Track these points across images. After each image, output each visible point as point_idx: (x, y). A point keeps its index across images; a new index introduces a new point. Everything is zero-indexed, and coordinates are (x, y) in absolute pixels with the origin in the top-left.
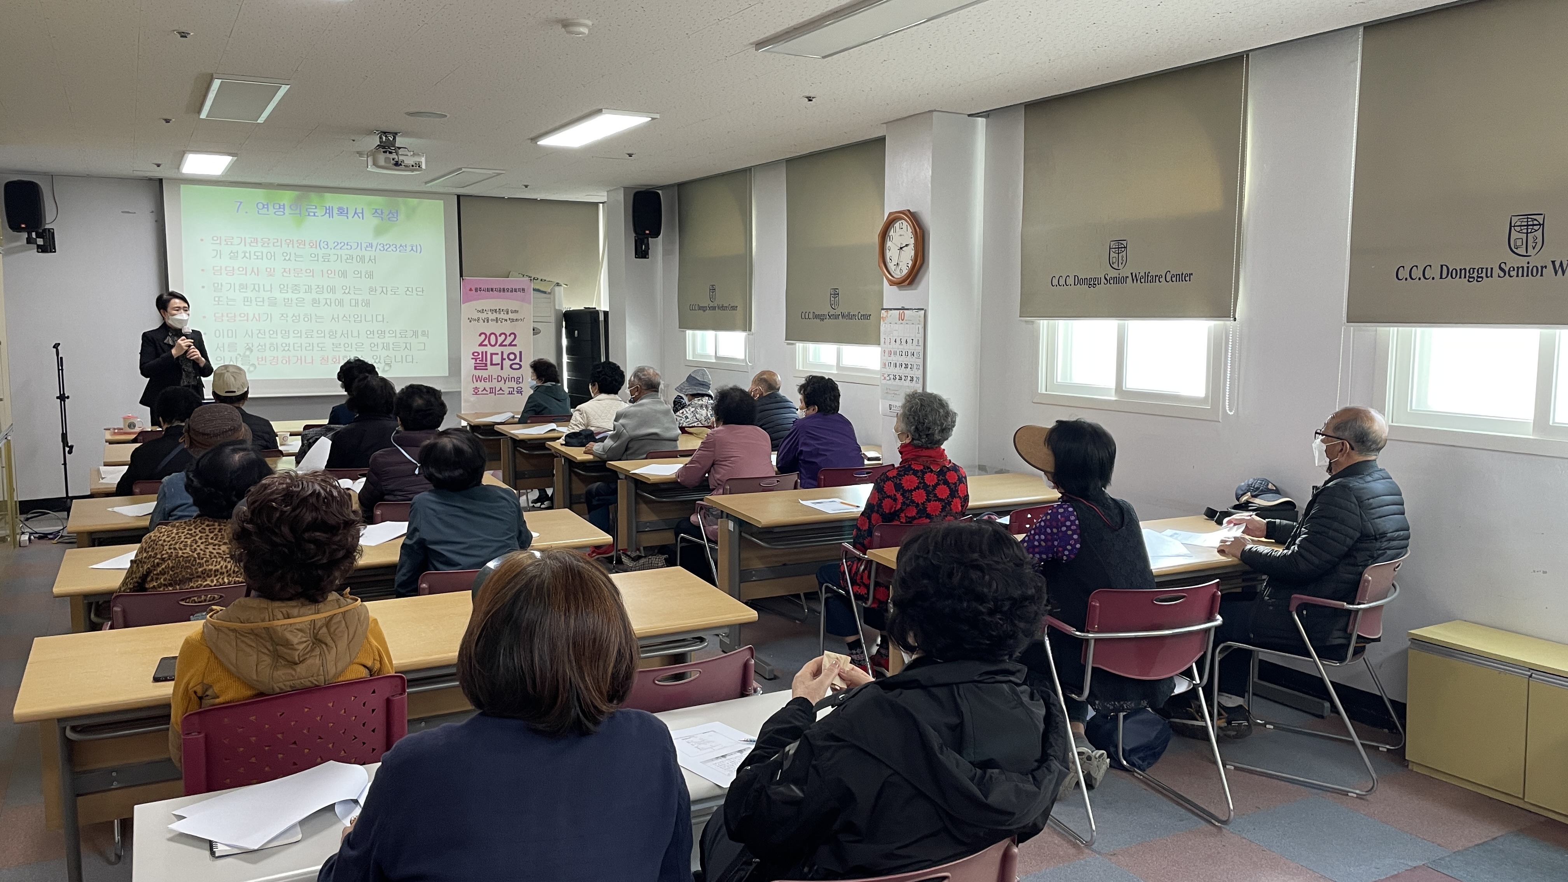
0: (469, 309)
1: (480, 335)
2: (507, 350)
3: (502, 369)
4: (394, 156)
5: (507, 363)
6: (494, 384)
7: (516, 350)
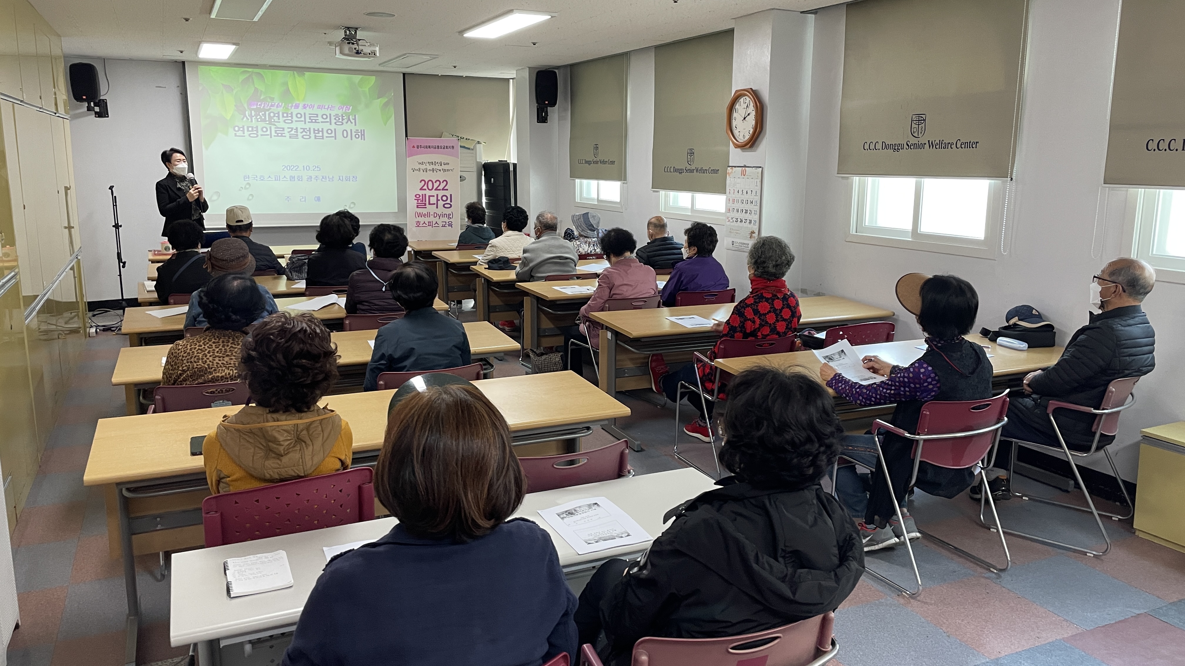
0: (412, 162)
1: (421, 182)
2: (441, 193)
3: (437, 207)
4: (355, 46)
5: (441, 203)
6: (431, 219)
7: (447, 193)
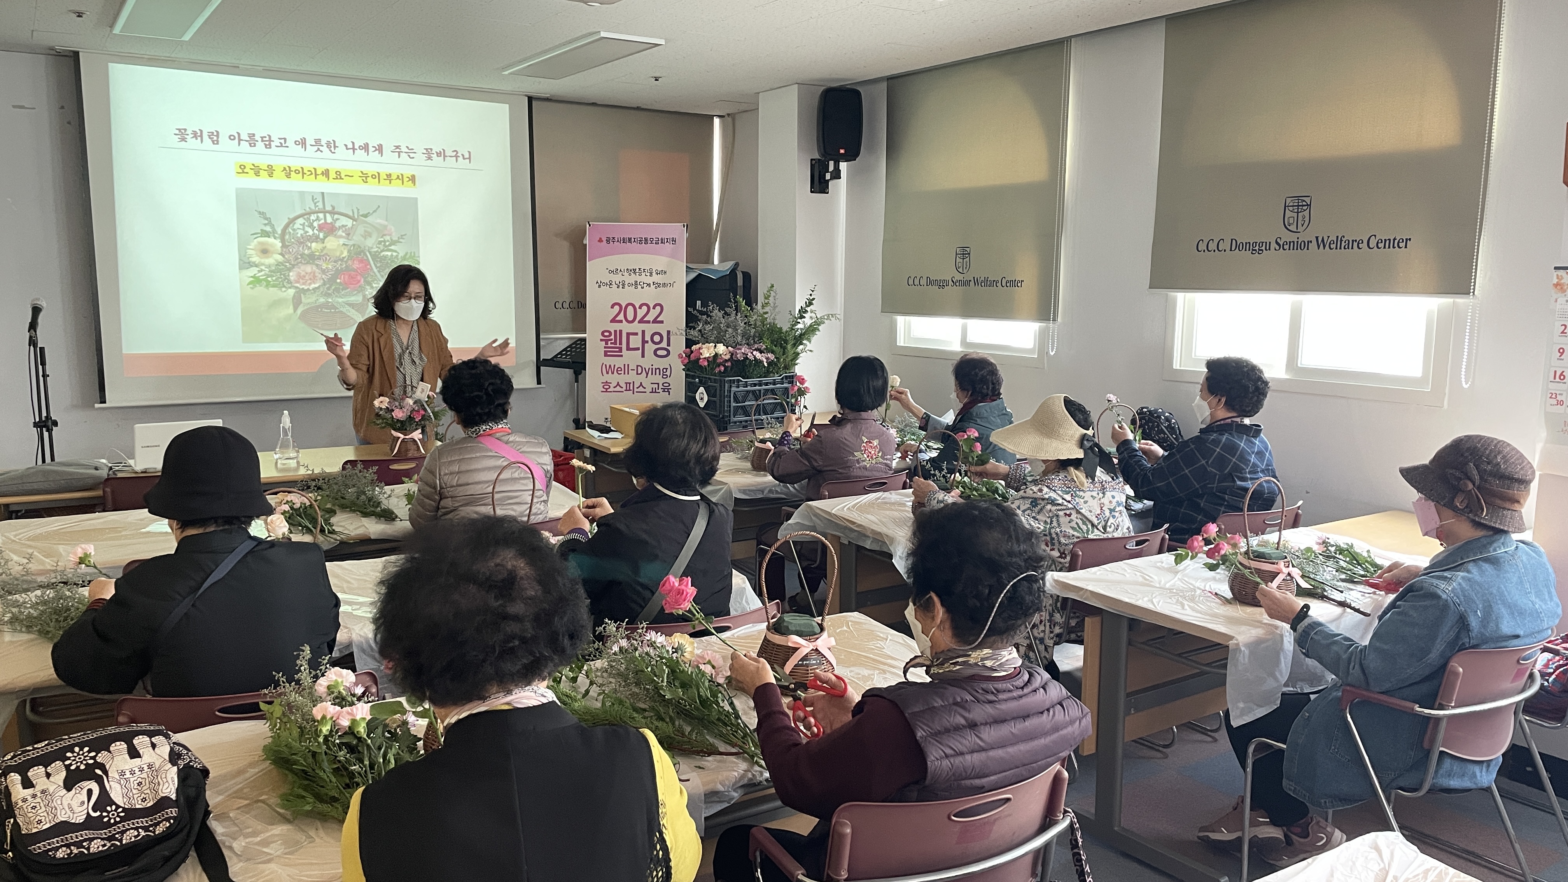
0: (598, 269)
1: (612, 307)
2: (650, 329)
3: (643, 356)
5: (650, 347)
6: (632, 377)
7: (662, 329)
